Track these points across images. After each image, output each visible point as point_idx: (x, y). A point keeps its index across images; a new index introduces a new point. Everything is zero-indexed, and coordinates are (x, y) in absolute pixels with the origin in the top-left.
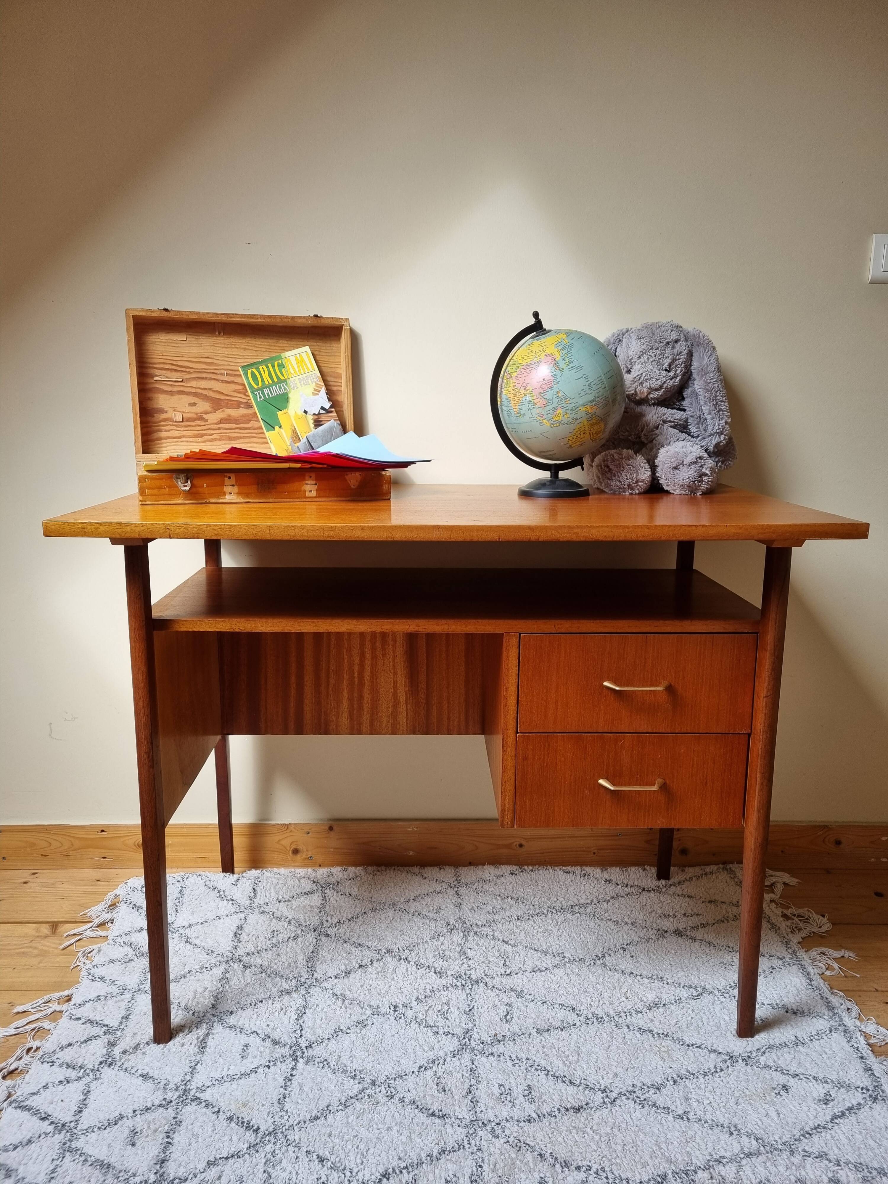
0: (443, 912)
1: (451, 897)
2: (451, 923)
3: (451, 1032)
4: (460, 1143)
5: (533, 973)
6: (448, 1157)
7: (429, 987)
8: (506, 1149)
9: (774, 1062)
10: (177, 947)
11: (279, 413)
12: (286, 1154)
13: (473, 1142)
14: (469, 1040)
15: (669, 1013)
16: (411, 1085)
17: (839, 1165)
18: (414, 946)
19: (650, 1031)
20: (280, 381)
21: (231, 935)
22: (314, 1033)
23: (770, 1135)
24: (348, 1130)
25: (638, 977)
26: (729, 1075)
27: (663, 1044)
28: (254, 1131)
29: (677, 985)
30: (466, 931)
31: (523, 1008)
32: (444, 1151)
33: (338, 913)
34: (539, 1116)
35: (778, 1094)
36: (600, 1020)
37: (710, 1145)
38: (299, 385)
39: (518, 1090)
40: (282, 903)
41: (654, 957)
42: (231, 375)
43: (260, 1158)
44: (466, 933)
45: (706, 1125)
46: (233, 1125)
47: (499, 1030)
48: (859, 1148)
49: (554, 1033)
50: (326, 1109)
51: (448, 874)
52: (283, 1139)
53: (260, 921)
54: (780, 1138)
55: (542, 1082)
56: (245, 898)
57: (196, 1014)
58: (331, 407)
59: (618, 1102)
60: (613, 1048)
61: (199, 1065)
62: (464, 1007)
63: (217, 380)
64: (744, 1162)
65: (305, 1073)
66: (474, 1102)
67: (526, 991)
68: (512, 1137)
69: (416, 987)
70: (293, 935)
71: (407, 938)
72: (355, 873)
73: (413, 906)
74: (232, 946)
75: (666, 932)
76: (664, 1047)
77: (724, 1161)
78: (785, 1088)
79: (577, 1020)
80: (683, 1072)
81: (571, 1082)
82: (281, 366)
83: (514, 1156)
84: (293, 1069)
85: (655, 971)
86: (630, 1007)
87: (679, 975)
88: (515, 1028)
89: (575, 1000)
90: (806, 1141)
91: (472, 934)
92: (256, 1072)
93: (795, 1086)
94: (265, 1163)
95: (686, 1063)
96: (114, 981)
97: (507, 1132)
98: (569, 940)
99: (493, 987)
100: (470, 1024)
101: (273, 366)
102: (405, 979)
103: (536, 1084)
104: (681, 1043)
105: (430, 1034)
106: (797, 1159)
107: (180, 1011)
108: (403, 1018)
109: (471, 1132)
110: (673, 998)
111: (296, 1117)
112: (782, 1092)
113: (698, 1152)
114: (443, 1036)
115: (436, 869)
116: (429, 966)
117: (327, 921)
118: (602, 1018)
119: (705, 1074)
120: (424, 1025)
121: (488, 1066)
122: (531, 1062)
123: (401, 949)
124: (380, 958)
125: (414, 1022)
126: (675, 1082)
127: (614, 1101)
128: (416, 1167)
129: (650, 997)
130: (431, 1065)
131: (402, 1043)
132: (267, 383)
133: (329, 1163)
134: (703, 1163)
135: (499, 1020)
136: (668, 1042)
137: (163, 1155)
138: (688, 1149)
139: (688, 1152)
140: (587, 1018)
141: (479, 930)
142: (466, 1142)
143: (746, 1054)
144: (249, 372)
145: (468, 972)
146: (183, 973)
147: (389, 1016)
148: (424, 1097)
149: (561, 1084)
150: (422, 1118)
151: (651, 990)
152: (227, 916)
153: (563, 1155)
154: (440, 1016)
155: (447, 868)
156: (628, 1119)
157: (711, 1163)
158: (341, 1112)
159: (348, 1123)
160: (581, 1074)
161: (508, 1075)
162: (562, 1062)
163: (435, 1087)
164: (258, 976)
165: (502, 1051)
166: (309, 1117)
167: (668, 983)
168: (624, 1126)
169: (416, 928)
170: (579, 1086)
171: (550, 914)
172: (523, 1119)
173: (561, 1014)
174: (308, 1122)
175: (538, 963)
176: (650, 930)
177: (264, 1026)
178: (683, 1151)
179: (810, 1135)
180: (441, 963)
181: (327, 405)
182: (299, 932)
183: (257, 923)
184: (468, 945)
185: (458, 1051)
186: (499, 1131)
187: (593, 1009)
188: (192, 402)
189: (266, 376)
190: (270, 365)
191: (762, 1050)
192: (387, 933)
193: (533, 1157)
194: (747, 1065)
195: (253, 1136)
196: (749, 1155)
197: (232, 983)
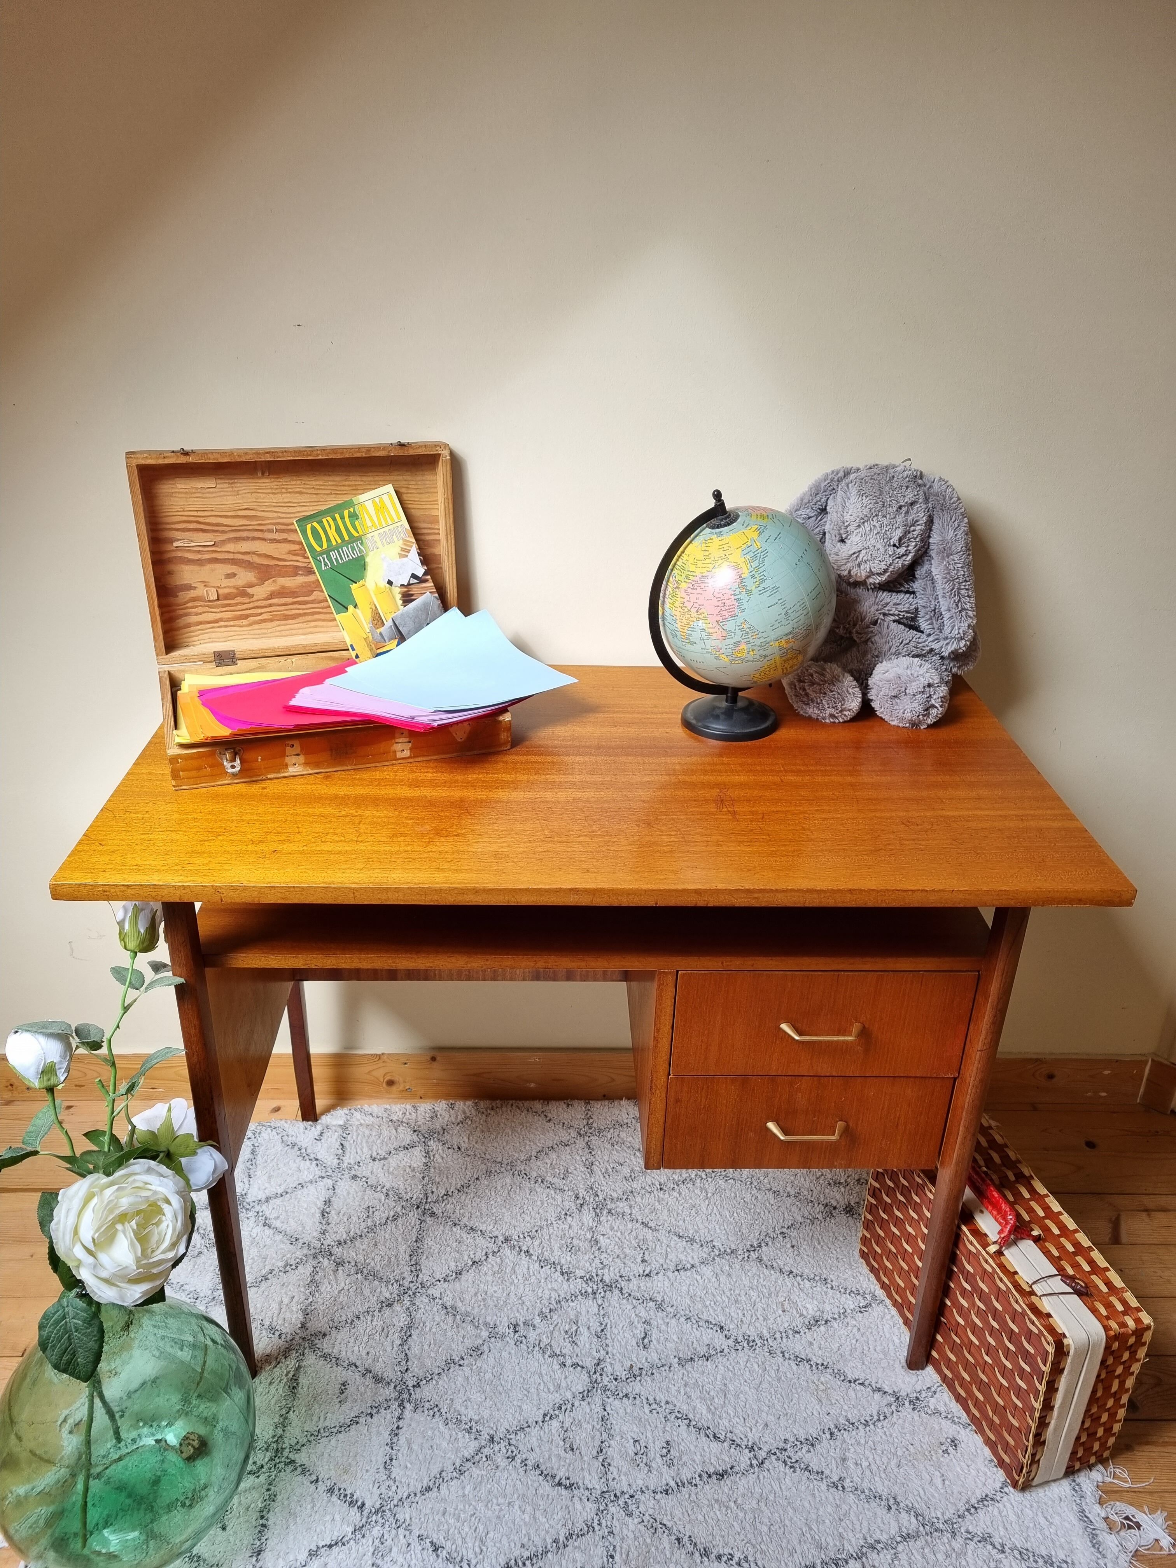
0: (570, 1179)
1: (580, 1152)
2: (581, 1195)
3: (580, 1363)
4: (589, 1524)
5: (676, 1273)
6: (576, 1544)
7: (554, 1295)
8: (640, 1531)
9: (946, 1405)
10: (254, 1231)
11: (354, 587)
12: (396, 1540)
13: (603, 1522)
14: (601, 1375)
15: (831, 1333)
16: (534, 1442)
17: (1003, 1552)
18: (536, 1231)
19: (808, 1361)
20: (353, 539)
21: (318, 1215)
22: (423, 1365)
23: (932, 1510)
24: (464, 1506)
25: (799, 1278)
26: (893, 1424)
27: (822, 1379)
28: (358, 1508)
29: (842, 1290)
30: (598, 1210)
31: (663, 1327)
32: (571, 1535)
33: (445, 1179)
34: (678, 1486)
35: (946, 1451)
36: (751, 1343)
37: (865, 1524)
38: (379, 544)
39: (656, 1449)
40: (377, 1162)
41: (819, 1247)
42: (283, 531)
43: (367, 1545)
44: (598, 1211)
45: (863, 1496)
46: (334, 1498)
47: (635, 1359)
48: (1028, 1527)
49: (699, 1363)
50: (438, 1476)
51: (576, 1113)
52: (391, 1519)
53: (352, 1191)
54: (943, 1514)
55: (683, 1436)
56: (332, 1157)
57: (283, 1336)
58: (425, 574)
59: (767, 1464)
60: (765, 1385)
61: (291, 1412)
62: (595, 1327)
63: (264, 540)
64: (900, 1548)
65: (414, 1425)
66: (606, 1465)
67: (667, 1299)
68: (647, 1515)
69: (540, 1295)
70: (392, 1213)
71: (528, 1218)
72: (464, 1112)
73: (537, 1168)
74: (319, 1230)
75: (835, 1208)
76: (822, 1383)
77: (879, 1546)
78: (954, 1443)
79: (725, 1344)
80: (842, 1420)
81: (715, 1437)
82: (354, 516)
83: (648, 1541)
84: (399, 1418)
85: (819, 1270)
86: (786, 1325)
87: (846, 1276)
88: (654, 1357)
89: (724, 1314)
90: (971, 1518)
91: (605, 1212)
92: (357, 1423)
93: (966, 1441)
94: (373, 1554)
95: (846, 1407)
96: (182, 1286)
97: (642, 1508)
98: (721, 1221)
99: (630, 1295)
100: (602, 1352)
101: (342, 518)
102: (527, 1282)
103: (676, 1439)
104: (842, 1378)
105: (556, 1367)
106: (957, 1544)
107: (264, 1331)
108: (524, 1342)
109: (602, 1508)
110: (836, 1310)
111: (405, 1488)
112: (951, 1450)
113: (851, 1534)
114: (571, 1369)
115: (562, 1105)
116: (554, 1263)
117: (433, 1192)
118: (754, 1341)
119: (866, 1424)
120: (549, 1353)
121: (621, 1412)
122: (671, 1407)
123: (521, 1236)
124: (496, 1250)
125: (537, 1348)
126: (832, 1434)
127: (762, 1463)
128: (540, 1557)
129: (811, 1309)
130: (557, 1412)
131: (524, 1379)
132: (334, 543)
133: (445, 1552)
134: (856, 1548)
135: (635, 1344)
136: (826, 1377)
137: (258, 1543)
138: (841, 1530)
139: (840, 1534)
140: (737, 1341)
141: (613, 1206)
142: (596, 1521)
143: (915, 1395)
144: (309, 527)
145: (600, 1272)
146: (264, 1272)
147: (508, 1339)
148: (550, 1458)
149: (704, 1439)
150: (546, 1488)
151: (812, 1298)
152: (311, 1182)
153: (703, 1540)
154: (567, 1340)
155: (576, 1103)
156: (777, 1488)
157: (864, 1550)
158: (455, 1481)
159: (464, 1496)
160: (727, 1425)
161: (645, 1426)
162: (705, 1407)
163: (562, 1443)
164: (354, 1278)
165: (637, 1391)
166: (419, 1489)
167: (832, 1288)
168: (771, 1498)
169: (539, 1203)
170: (724, 1441)
171: (698, 1181)
172: (660, 1489)
173: (709, 1336)
174: (419, 1495)
175: (682, 1257)
176: (816, 1205)
177: (364, 1354)
178: (835, 1532)
179: (976, 1509)
180: (569, 1258)
181: (420, 571)
182: (399, 1209)
183: (348, 1193)
184: (600, 1228)
185: (589, 1391)
186: (632, 1507)
187: (745, 1327)
188: (229, 572)
189: (332, 533)
190: (337, 516)
191: (933, 1389)
192: (504, 1210)
193: (670, 1543)
194: (914, 1409)
195: (358, 1514)
196: (906, 1538)
197: (322, 1288)
